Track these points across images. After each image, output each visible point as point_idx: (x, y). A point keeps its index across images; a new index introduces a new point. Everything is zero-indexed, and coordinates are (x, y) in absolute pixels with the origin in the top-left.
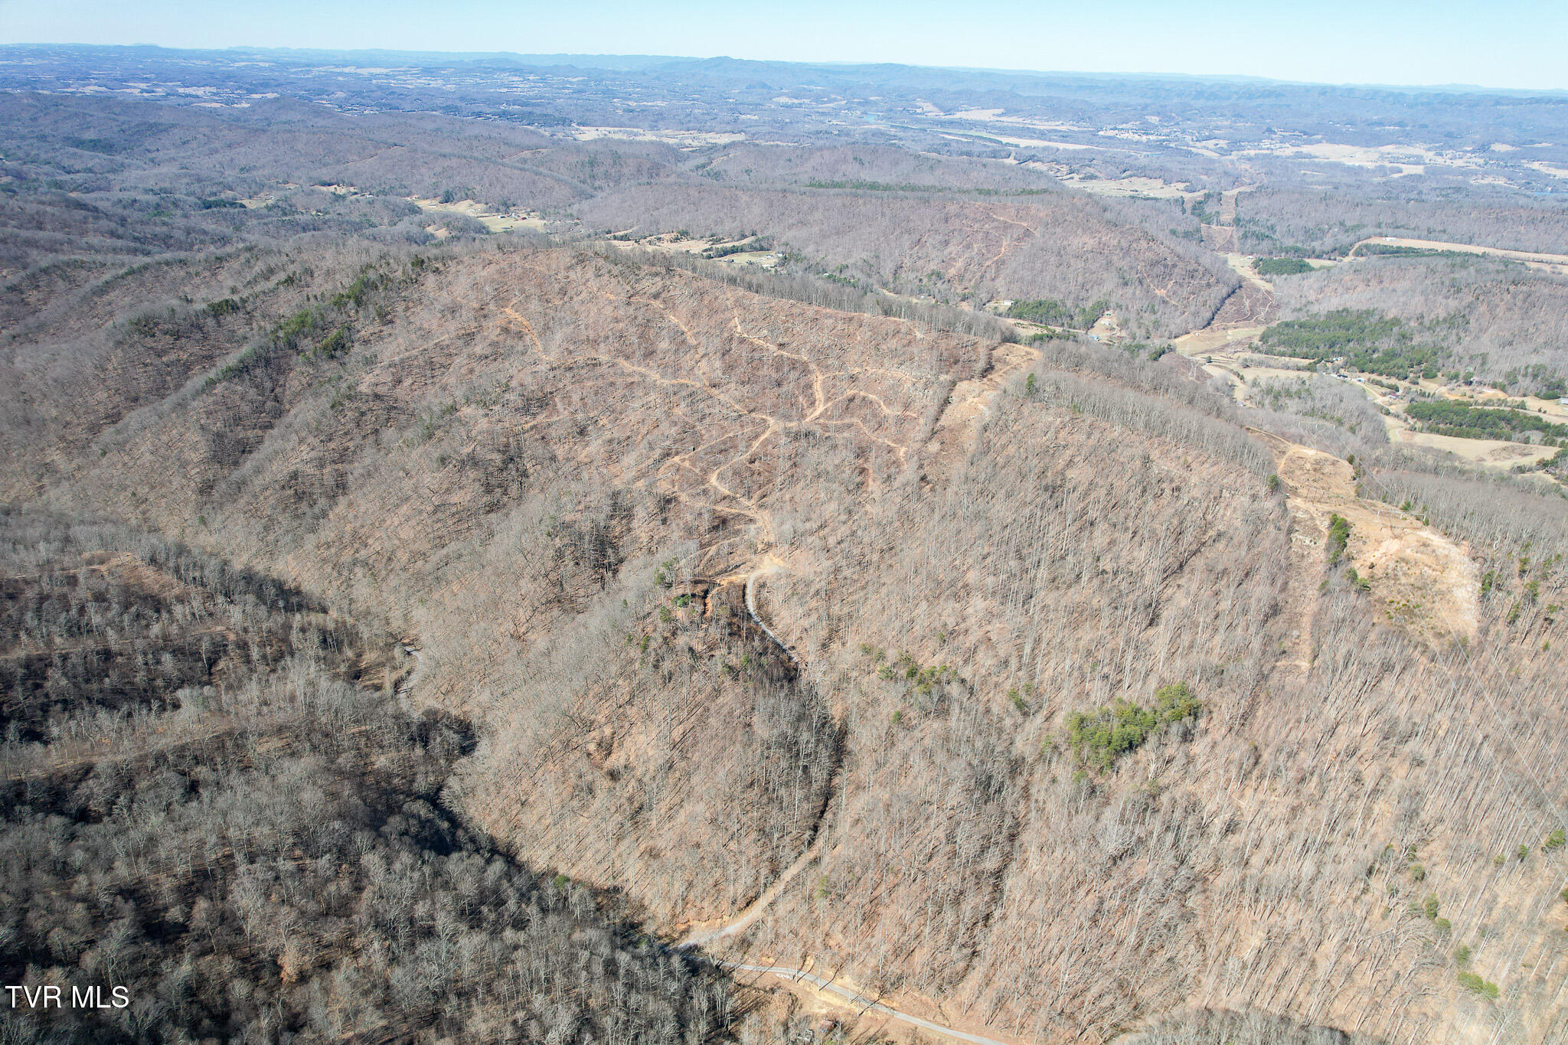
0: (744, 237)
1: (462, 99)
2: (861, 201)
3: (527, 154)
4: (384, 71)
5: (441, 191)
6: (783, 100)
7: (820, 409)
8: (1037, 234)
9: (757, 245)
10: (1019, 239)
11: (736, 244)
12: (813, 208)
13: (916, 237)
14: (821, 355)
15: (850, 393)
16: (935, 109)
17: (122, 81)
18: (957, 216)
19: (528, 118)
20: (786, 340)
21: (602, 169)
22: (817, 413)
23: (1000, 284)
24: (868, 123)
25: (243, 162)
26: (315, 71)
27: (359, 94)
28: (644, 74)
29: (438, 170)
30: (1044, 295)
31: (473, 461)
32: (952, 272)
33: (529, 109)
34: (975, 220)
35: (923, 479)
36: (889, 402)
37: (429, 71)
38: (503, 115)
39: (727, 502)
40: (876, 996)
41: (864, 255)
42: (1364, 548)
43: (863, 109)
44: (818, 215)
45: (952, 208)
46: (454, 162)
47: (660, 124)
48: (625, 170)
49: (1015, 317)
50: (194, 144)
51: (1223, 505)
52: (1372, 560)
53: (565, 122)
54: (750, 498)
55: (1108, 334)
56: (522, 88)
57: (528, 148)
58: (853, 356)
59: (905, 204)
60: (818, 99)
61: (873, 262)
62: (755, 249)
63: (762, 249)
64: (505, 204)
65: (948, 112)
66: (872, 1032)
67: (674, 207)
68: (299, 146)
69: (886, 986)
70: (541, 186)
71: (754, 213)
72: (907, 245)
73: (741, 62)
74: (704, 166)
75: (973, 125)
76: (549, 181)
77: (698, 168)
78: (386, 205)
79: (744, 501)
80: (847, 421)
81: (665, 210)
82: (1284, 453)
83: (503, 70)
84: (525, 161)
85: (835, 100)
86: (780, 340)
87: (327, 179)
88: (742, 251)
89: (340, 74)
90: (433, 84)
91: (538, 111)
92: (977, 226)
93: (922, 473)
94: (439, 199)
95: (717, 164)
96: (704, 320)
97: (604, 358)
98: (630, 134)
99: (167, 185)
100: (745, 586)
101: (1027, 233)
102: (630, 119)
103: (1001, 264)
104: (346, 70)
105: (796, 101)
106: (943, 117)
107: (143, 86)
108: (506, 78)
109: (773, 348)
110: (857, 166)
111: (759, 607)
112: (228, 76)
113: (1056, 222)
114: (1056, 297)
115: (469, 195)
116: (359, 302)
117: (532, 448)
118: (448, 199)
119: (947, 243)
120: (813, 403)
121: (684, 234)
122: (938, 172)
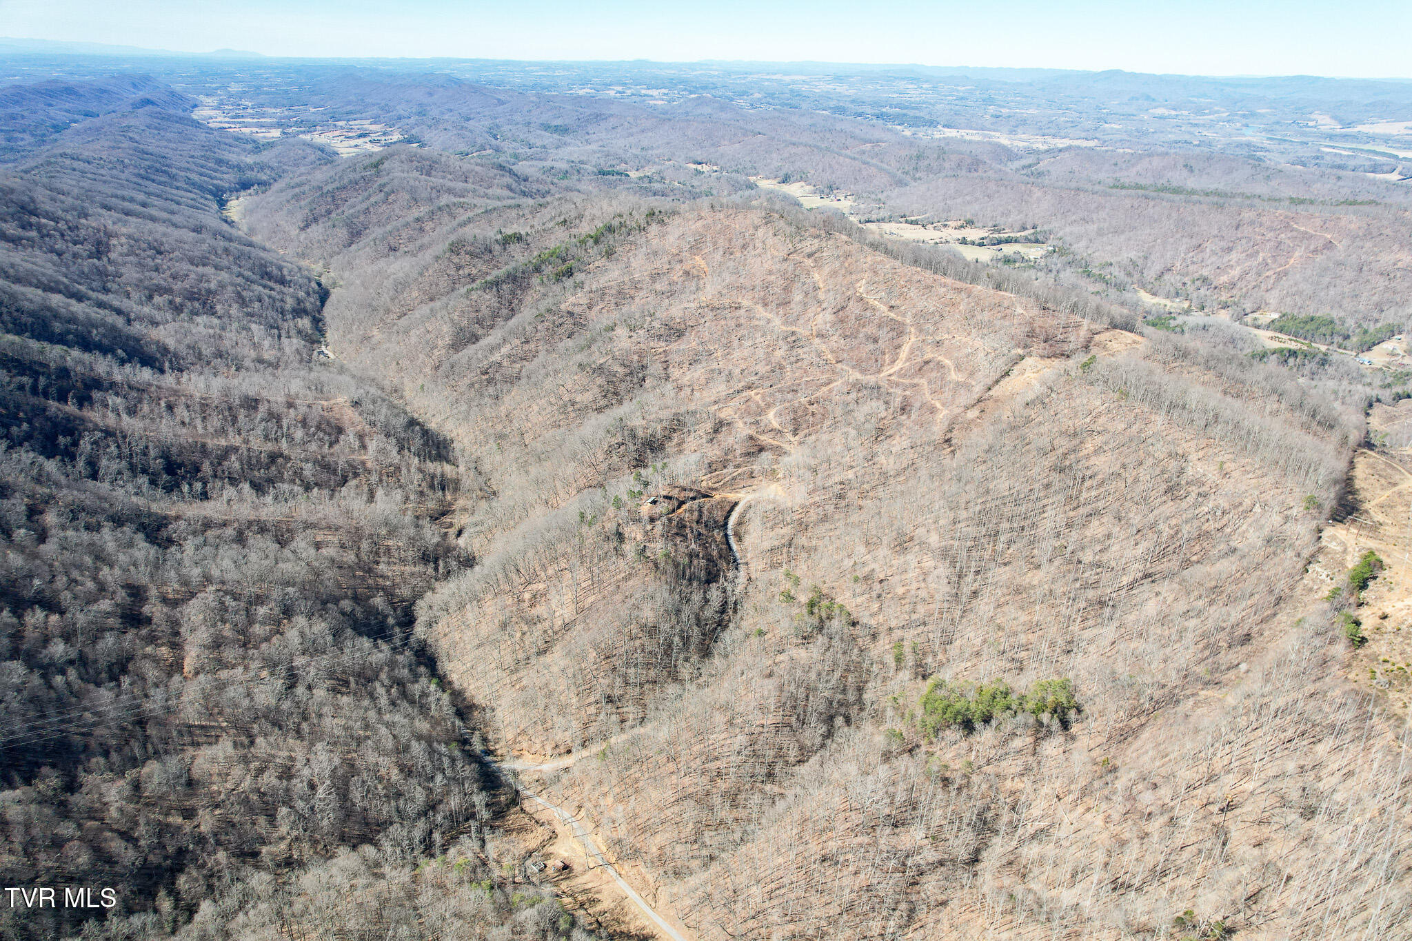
0: (1024, 229)
1: (853, 101)
2: (1152, 203)
3: (868, 146)
4: (804, 78)
5: (782, 173)
6: (1161, 111)
7: (896, 368)
8: (1340, 247)
9: (1032, 238)
10: (1315, 251)
11: (1012, 235)
12: (1100, 207)
13: (1195, 242)
14: (921, 317)
15: (928, 356)
16: (1333, 122)
17: (607, 86)
18: (1252, 223)
19: (901, 120)
20: (898, 302)
21: (926, 163)
22: (892, 371)
23: (1273, 298)
24: (1244, 135)
25: (645, 143)
26: (750, 78)
27: (771, 95)
28: (1031, 85)
29: (786, 155)
30: (1323, 312)
31: (600, 370)
32: (1224, 279)
33: (905, 111)
34: (1271, 229)
35: (948, 441)
36: (958, 368)
37: (839, 79)
38: (881, 116)
39: (771, 435)
40: (613, 860)
41: (1133, 255)
42: (1387, 595)
43: (1244, 121)
44: (1102, 214)
45: (1248, 215)
46: (800, 150)
47: (1019, 130)
48: (947, 165)
49: (1275, 330)
50: (619, 130)
51: (1249, 520)
52: (1388, 611)
53: (932, 124)
54: (795, 434)
55: (1387, 359)
56: (912, 94)
57: (870, 142)
58: (948, 323)
59: (1196, 208)
60: (1199, 111)
61: (1140, 262)
62: (1030, 241)
63: (1037, 241)
64: (831, 188)
65: (1349, 125)
66: (587, 887)
67: (968, 198)
68: (689, 133)
69: (625, 852)
70: (864, 173)
71: (1040, 208)
72: (1183, 248)
73: (1133, 75)
74: (1030, 166)
75: (1372, 138)
76: (873, 170)
77: (1024, 167)
78: (729, 180)
79: (790, 437)
80: (916, 381)
81: (959, 200)
82: (1395, 485)
83: (903, 79)
84: (864, 152)
85: (1217, 112)
86: (893, 303)
87: (699, 159)
88: (1016, 241)
89: (768, 80)
90: (839, 89)
91: (911, 113)
92: (1270, 235)
93: (949, 435)
94: (779, 179)
95: (1042, 166)
96: (840, 279)
97: (745, 303)
98: (985, 136)
99: (584, 158)
100: (736, 504)
101: (1329, 245)
102: (992, 124)
103: (1280, 276)
104: (774, 77)
105: (1173, 113)
106: (1338, 129)
107: (620, 89)
108: (902, 85)
109: (884, 308)
110: (1185, 172)
111: (740, 523)
112: (682, 82)
113: (1368, 235)
114: (1335, 314)
115: (803, 178)
116: (597, 242)
117: (655, 368)
118: (785, 180)
119: (1230, 249)
120: (893, 362)
121: (970, 223)
122: (1274, 183)
